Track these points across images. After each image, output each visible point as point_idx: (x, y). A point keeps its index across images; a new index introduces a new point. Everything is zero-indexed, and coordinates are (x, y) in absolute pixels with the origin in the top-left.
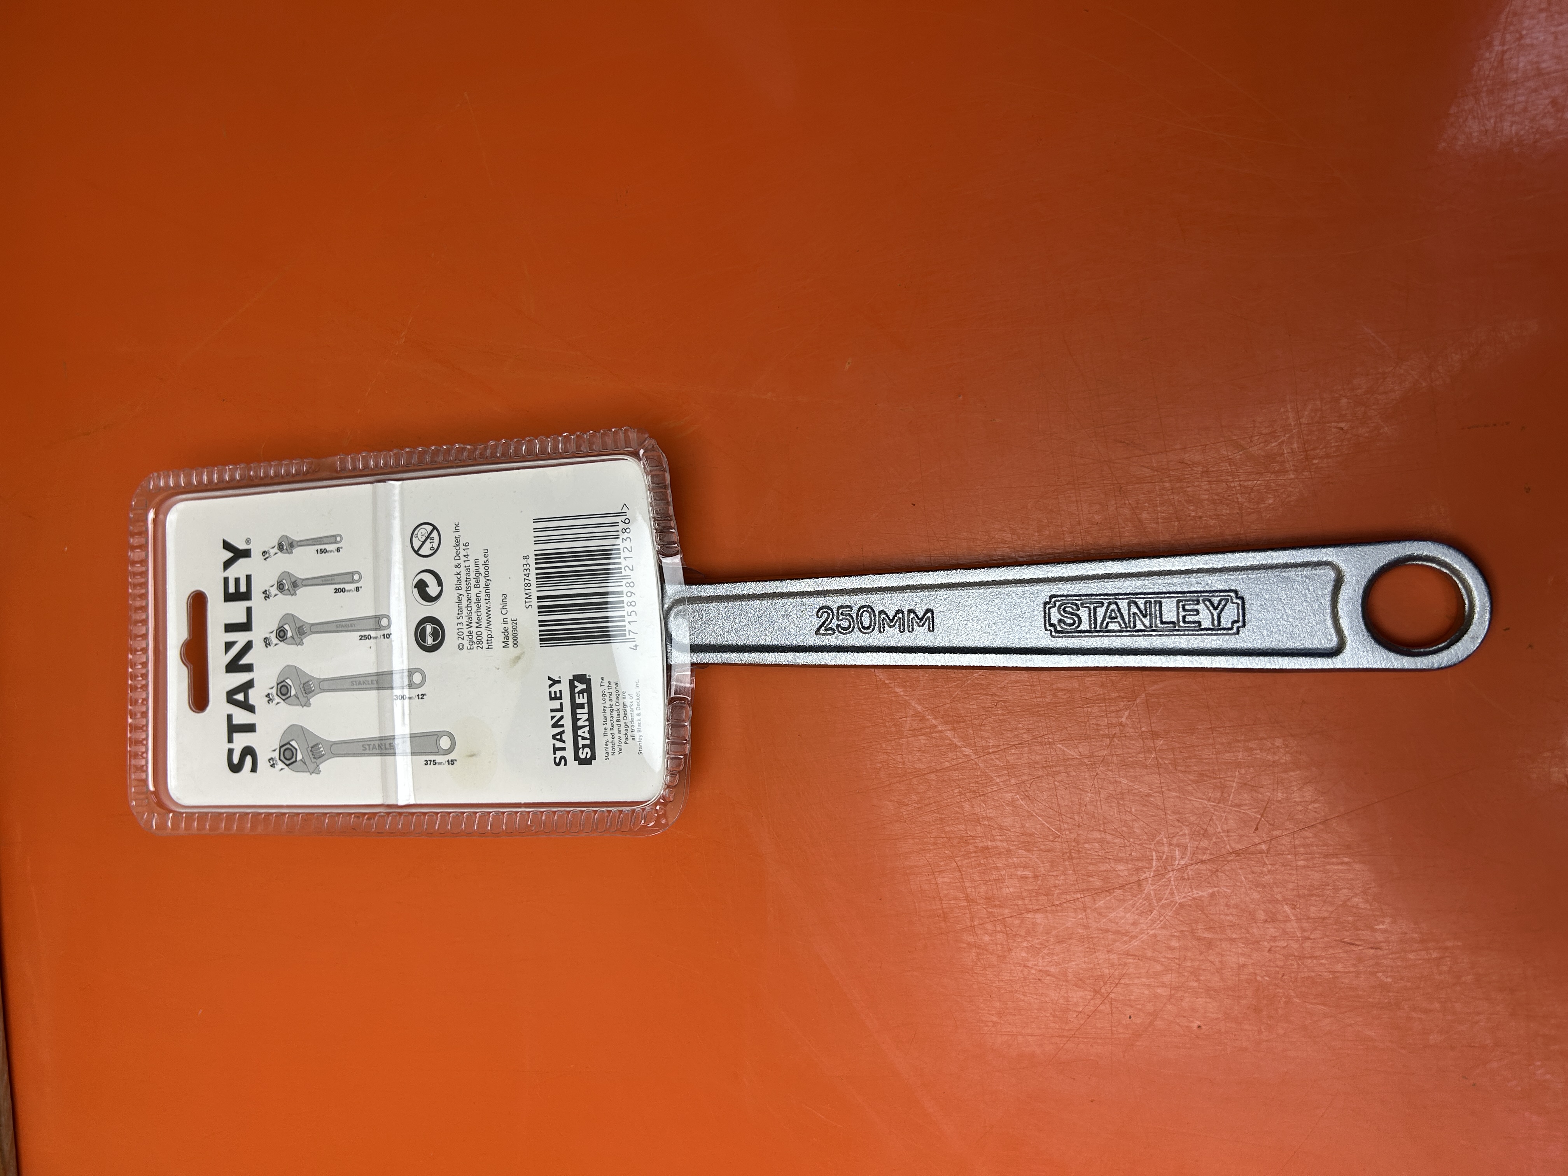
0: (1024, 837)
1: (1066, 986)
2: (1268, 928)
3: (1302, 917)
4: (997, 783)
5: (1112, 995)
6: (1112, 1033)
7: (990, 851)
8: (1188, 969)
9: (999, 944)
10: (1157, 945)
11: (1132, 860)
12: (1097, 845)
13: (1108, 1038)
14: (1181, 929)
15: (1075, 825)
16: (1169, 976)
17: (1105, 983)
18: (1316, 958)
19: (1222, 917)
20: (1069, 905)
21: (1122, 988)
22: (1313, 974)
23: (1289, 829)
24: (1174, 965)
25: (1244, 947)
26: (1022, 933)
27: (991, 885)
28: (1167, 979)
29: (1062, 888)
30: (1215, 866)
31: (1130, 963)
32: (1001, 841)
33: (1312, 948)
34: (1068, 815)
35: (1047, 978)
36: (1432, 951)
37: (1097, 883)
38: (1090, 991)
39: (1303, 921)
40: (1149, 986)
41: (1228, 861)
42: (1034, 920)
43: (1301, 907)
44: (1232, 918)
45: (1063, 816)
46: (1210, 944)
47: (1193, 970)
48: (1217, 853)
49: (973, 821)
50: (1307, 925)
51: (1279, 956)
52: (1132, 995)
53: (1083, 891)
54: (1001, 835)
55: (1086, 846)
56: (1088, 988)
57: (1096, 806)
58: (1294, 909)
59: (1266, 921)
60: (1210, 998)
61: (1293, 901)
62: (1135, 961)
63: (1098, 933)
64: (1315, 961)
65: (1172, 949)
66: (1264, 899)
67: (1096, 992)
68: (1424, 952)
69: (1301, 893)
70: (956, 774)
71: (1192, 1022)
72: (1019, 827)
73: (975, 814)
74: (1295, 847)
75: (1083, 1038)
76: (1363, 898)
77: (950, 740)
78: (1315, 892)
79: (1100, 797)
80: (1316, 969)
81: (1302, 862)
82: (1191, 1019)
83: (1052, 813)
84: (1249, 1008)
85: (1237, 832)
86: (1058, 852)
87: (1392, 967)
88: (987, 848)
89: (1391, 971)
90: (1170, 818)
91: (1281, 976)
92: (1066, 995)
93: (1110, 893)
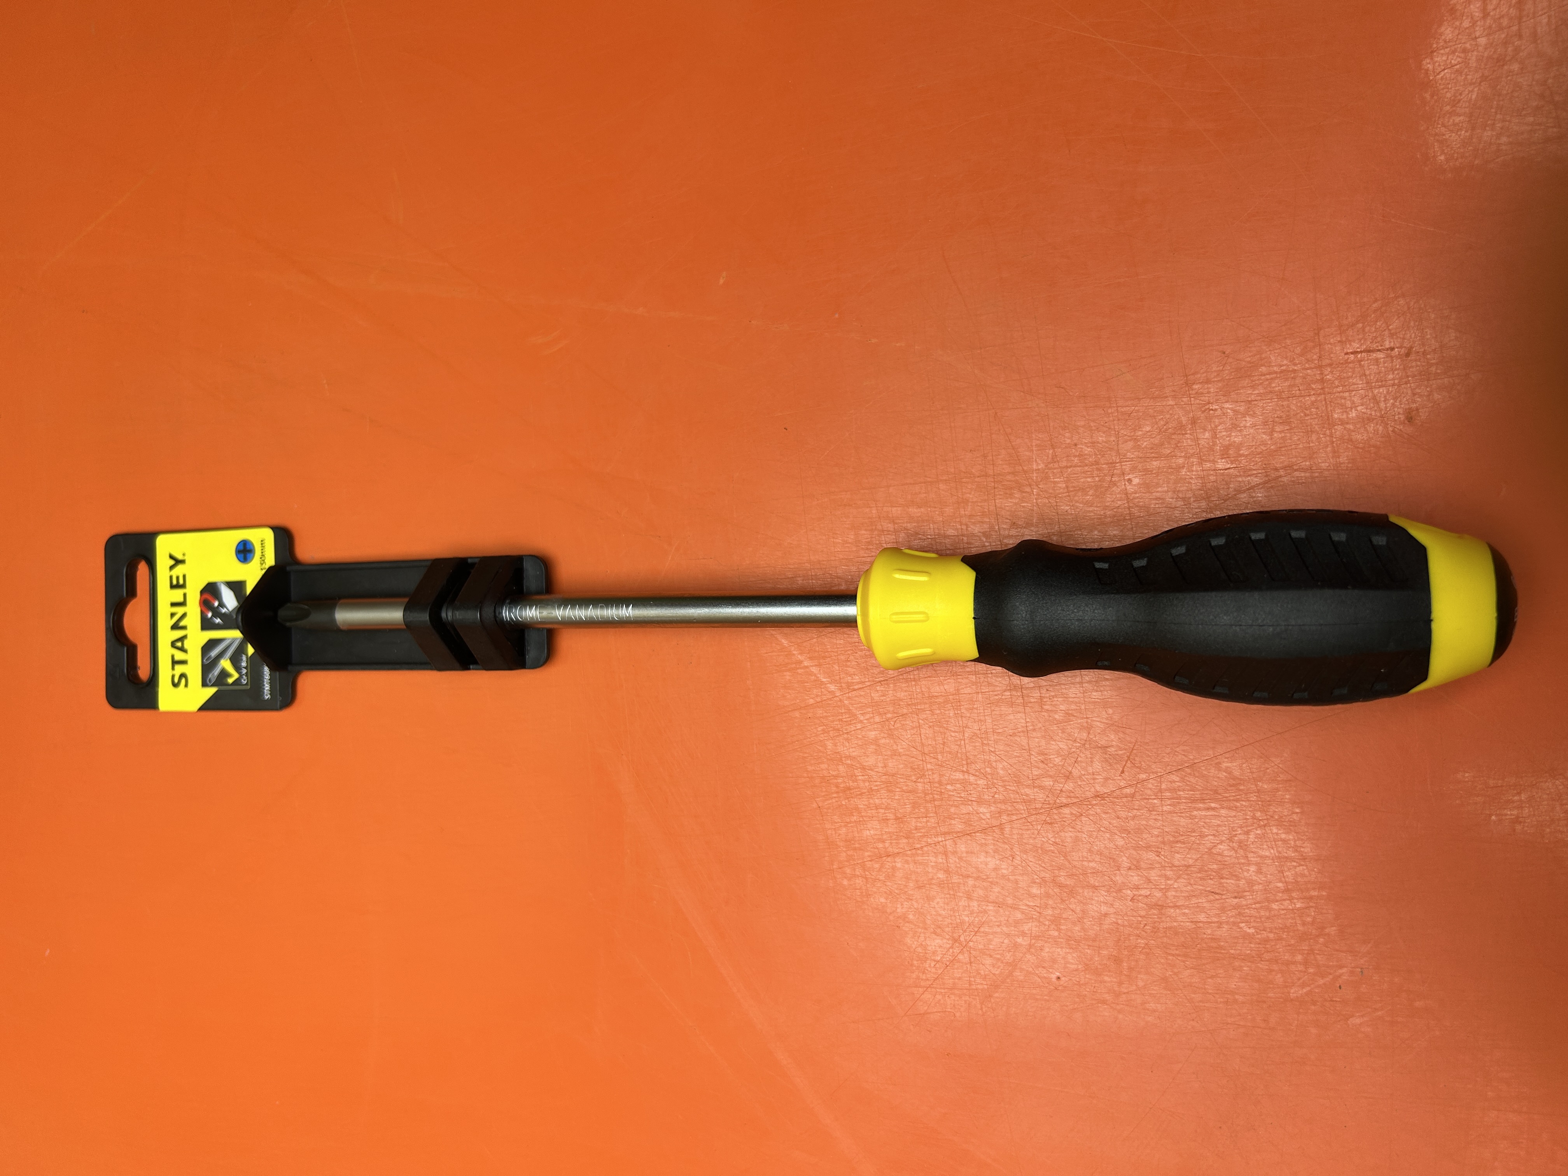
0: (887, 777)
1: (924, 933)
2: (1132, 876)
3: (1167, 865)
4: (861, 720)
5: (971, 944)
6: (970, 985)
7: (852, 791)
8: (1048, 918)
9: (857, 889)
10: (1018, 891)
11: (995, 803)
12: (958, 786)
13: (966, 989)
14: (1043, 875)
15: (938, 765)
16: (1030, 924)
17: (965, 931)
18: (1178, 907)
19: (1085, 863)
20: (930, 848)
21: (981, 936)
22: (1175, 924)
23: (1156, 773)
24: (1035, 913)
25: (1106, 896)
26: (882, 878)
27: (852, 827)
28: (1026, 928)
29: (923, 831)
30: (1080, 810)
31: (989, 910)
32: (864, 781)
33: (1175, 897)
34: (932, 755)
35: (907, 924)
36: (1295, 901)
37: (959, 826)
38: (948, 940)
39: (1166, 868)
40: (1008, 935)
41: (1093, 805)
42: (894, 864)
43: (1166, 854)
44: (1095, 865)
45: (926, 756)
46: (1072, 893)
47: (1054, 918)
48: (1082, 797)
49: (836, 760)
50: (1171, 873)
51: (1141, 905)
52: (991, 944)
53: (943, 834)
54: (863, 775)
55: (949, 787)
56: (947, 937)
57: (960, 746)
58: (1158, 856)
59: (1130, 869)
60: (1070, 948)
61: (1158, 848)
62: (995, 908)
63: (960, 879)
64: (1177, 910)
65: (1033, 896)
66: (1128, 845)
67: (955, 940)
68: (1288, 902)
69: (1166, 839)
70: (820, 712)
71: (1051, 973)
72: (882, 767)
73: (838, 753)
74: (1161, 791)
75: (941, 988)
76: (1229, 846)
77: (815, 675)
78: (1181, 838)
79: (964, 736)
80: (1180, 919)
81: (1168, 807)
82: (1051, 970)
83: (915, 752)
84: (1109, 958)
85: (1103, 775)
86: (920, 793)
87: (1256, 917)
88: (849, 789)
89: (1254, 921)
90: (1036, 759)
91: (1143, 925)
92: (924, 943)
93: (971, 836)
